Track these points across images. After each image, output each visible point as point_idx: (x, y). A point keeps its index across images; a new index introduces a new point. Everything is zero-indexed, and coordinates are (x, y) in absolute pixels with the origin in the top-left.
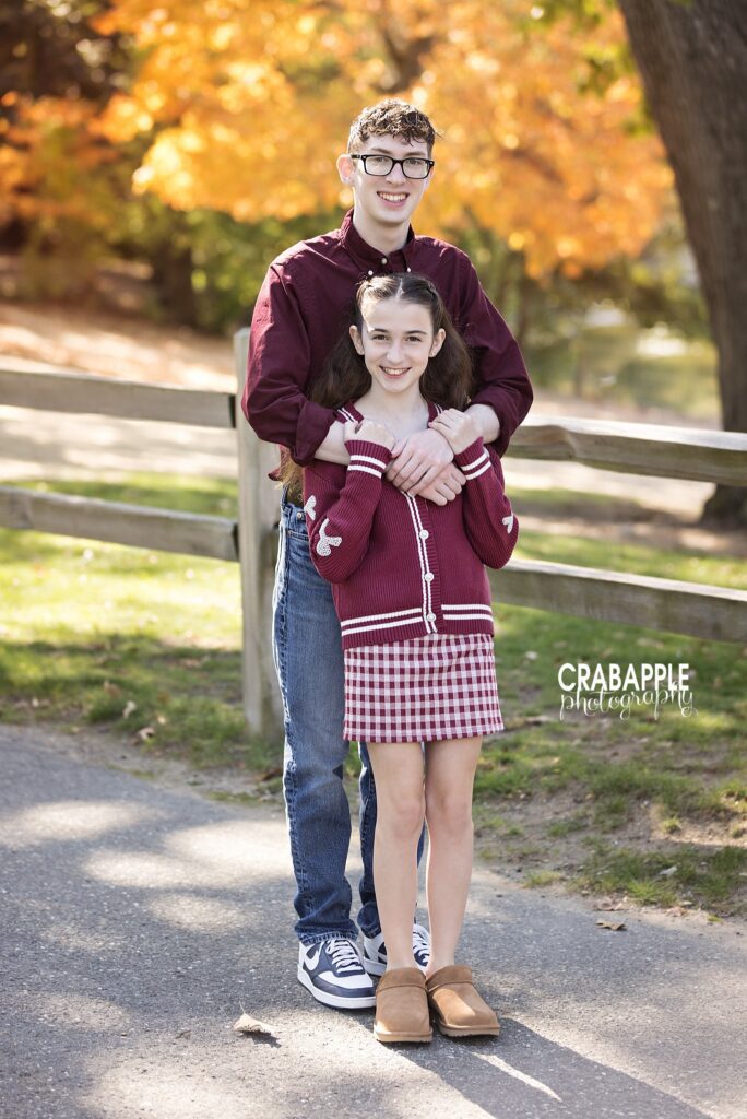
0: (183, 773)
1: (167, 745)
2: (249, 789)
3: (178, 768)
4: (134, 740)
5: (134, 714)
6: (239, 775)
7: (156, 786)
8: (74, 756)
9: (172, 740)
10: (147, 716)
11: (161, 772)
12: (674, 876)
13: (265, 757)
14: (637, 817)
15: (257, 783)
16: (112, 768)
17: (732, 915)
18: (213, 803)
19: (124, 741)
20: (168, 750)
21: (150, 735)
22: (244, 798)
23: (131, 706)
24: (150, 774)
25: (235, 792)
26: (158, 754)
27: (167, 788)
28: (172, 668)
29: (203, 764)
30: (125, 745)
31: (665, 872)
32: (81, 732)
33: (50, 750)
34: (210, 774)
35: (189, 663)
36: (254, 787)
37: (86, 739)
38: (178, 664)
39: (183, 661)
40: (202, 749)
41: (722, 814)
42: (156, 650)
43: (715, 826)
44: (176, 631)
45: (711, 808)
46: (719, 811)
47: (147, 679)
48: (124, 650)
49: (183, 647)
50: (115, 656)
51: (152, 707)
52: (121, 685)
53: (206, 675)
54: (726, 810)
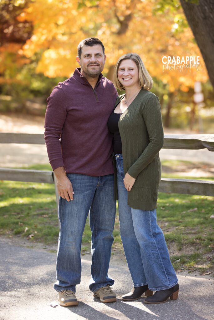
0: (42, 246)
1: (38, 239)
3: (40, 245)
4: (28, 238)
5: (28, 231)
7: (34, 250)
8: (10, 244)
9: (39, 237)
10: (31, 231)
11: (35, 246)
12: (180, 262)
14: (171, 247)
16: (21, 246)
17: (195, 271)
18: (50, 253)
19: (25, 239)
20: (38, 240)
21: (32, 236)
23: (27, 229)
24: (32, 247)
26: (34, 241)
27: (37, 250)
28: (40, 218)
29: (48, 243)
30: (25, 240)
31: (177, 261)
32: (12, 237)
33: (3, 243)
34: (50, 246)
35: (45, 216)
37: (14, 239)
38: (42, 217)
39: (43, 216)
40: (47, 239)
41: (194, 244)
42: (35, 213)
43: (192, 248)
44: (41, 207)
45: (191, 243)
46: (193, 244)
47: (32, 221)
48: (25, 213)
49: (42, 212)
50: (23, 215)
51: (33, 229)
52: (24, 223)
53: (49, 219)
54: (195, 243)
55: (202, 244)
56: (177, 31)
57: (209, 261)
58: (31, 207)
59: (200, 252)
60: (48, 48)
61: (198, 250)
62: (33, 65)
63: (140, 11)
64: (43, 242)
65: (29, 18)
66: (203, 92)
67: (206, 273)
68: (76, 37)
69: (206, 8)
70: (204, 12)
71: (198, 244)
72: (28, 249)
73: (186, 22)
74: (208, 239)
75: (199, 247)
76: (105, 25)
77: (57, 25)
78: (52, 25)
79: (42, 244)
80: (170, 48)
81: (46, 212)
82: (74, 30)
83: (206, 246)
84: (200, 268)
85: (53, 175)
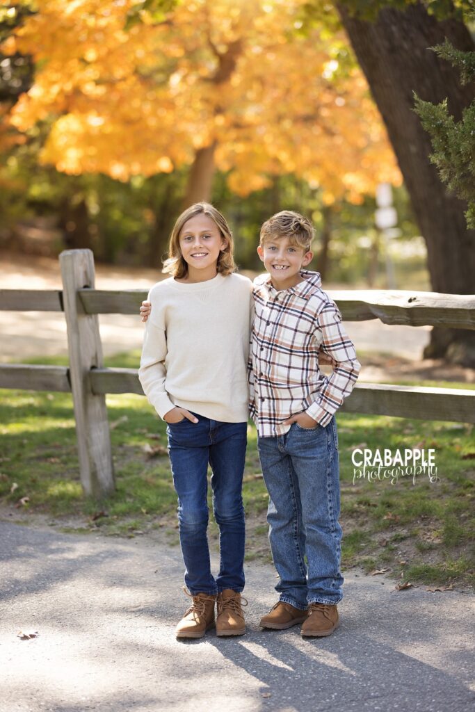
0: (46, 520)
1: (37, 506)
2: (84, 526)
3: (42, 518)
4: (17, 505)
5: (17, 490)
6: (79, 518)
7: (29, 528)
9: (39, 503)
10: (25, 491)
11: (32, 521)
13: (94, 507)
15: (88, 522)
16: (3, 521)
17: (354, 566)
18: (62, 534)
19: (11, 506)
20: (37, 509)
21: (26, 501)
22: (81, 530)
23: (15, 485)
24: (26, 522)
25: (76, 528)
26: (31, 511)
27: (36, 528)
28: (42, 464)
29: (58, 514)
30: (12, 508)
34: (62, 520)
35: (53, 460)
36: (87, 524)
38: (47, 461)
39: (48, 459)
40: (57, 506)
41: (355, 514)
42: (33, 455)
43: (350, 521)
44: (46, 443)
45: (349, 511)
46: (353, 513)
47: (26, 471)
48: (13, 455)
49: (49, 451)
50: (7, 459)
51: (28, 486)
52: (9, 475)
53: (62, 465)
54: (356, 511)
55: (370, 514)
56: (335, 75)
57: (385, 547)
58: (25, 441)
59: (367, 528)
60: (65, 112)
61: (362, 525)
62: (34, 148)
63: (261, 33)
64: (48, 512)
65: (24, 49)
67: (377, 571)
68: (122, 86)
69: (394, 28)
70: (390, 37)
71: (362, 513)
72: (17, 526)
73: (353, 58)
74: (383, 503)
75: (365, 519)
76: (185, 62)
77: (84, 62)
78: (74, 63)
79: (46, 517)
80: (325, 113)
81: (56, 452)
82: (119, 73)
83: (379, 517)
84: (365, 562)
85: (68, 374)
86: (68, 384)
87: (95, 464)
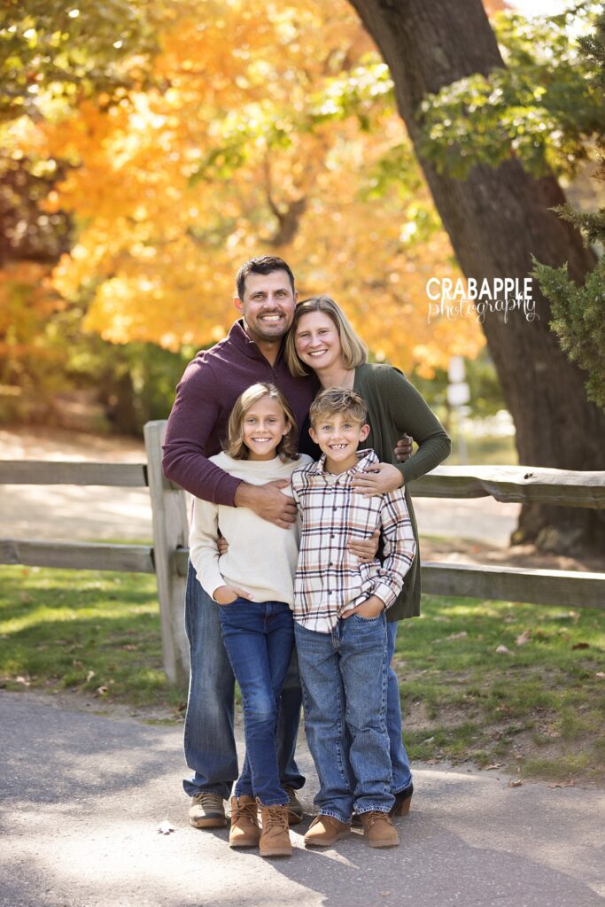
0: (127, 711)
1: (116, 696)
2: (170, 717)
3: (123, 708)
4: (94, 695)
5: (94, 679)
6: (163, 709)
7: (110, 719)
8: (55, 706)
9: (119, 692)
10: (102, 679)
11: (113, 711)
12: (433, 743)
13: (179, 697)
14: (412, 712)
15: (174, 712)
16: (81, 711)
17: (466, 761)
18: (146, 725)
19: (88, 696)
20: (117, 699)
21: (105, 691)
22: (167, 722)
23: (92, 674)
24: (106, 713)
25: (160, 719)
26: (110, 701)
27: (117, 719)
28: (118, 651)
29: (140, 704)
30: (89, 699)
31: (427, 741)
32: (60, 693)
33: (40, 704)
34: (144, 710)
35: (129, 647)
36: (173, 715)
37: (63, 696)
38: (123, 648)
39: (125, 647)
40: (139, 696)
41: (464, 706)
42: (107, 641)
43: (459, 713)
44: (120, 629)
45: (458, 702)
46: (462, 704)
47: (102, 658)
48: (86, 642)
49: (125, 638)
50: (80, 646)
51: (106, 674)
52: (85, 662)
53: (140, 653)
54: (466, 703)
55: (480, 705)
56: (413, 238)
57: (498, 740)
58: (98, 627)
59: (477, 721)
60: (111, 276)
61: (472, 717)
62: (76, 313)
63: (325, 192)
64: (129, 703)
65: (67, 207)
66: (468, 380)
67: (491, 766)
68: (177, 249)
69: (482, 188)
70: (477, 197)
71: (472, 705)
72: (97, 717)
73: (436, 219)
74: (494, 694)
75: (475, 711)
76: (243, 222)
77: (132, 222)
78: (121, 222)
79: (127, 708)
80: (394, 278)
81: (133, 638)
82: (171, 232)
83: (490, 709)
84: (478, 756)
85: (152, 554)
86: (151, 565)
87: (180, 651)
